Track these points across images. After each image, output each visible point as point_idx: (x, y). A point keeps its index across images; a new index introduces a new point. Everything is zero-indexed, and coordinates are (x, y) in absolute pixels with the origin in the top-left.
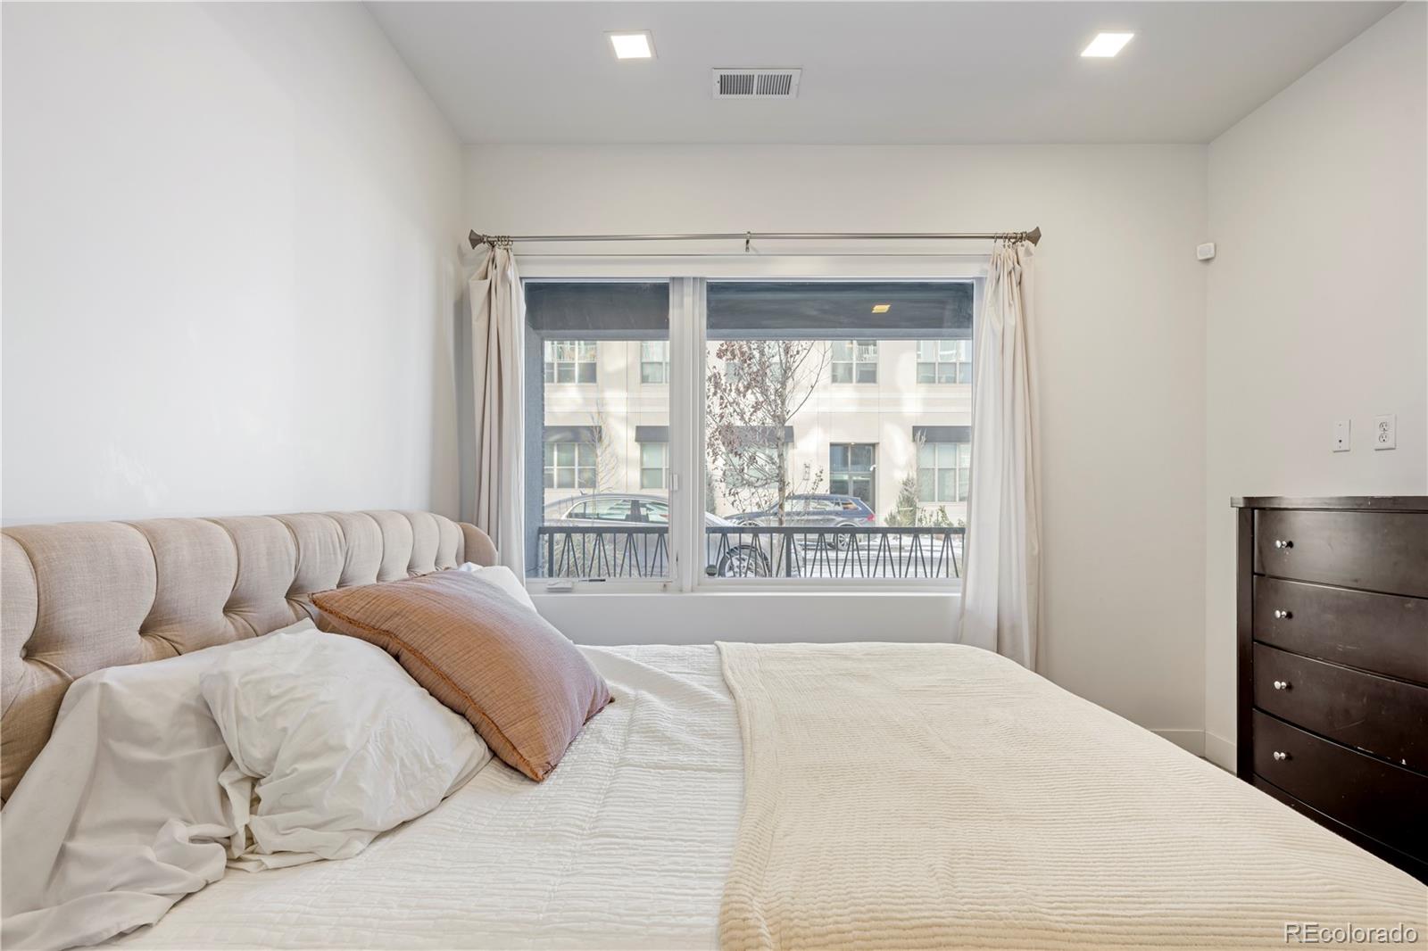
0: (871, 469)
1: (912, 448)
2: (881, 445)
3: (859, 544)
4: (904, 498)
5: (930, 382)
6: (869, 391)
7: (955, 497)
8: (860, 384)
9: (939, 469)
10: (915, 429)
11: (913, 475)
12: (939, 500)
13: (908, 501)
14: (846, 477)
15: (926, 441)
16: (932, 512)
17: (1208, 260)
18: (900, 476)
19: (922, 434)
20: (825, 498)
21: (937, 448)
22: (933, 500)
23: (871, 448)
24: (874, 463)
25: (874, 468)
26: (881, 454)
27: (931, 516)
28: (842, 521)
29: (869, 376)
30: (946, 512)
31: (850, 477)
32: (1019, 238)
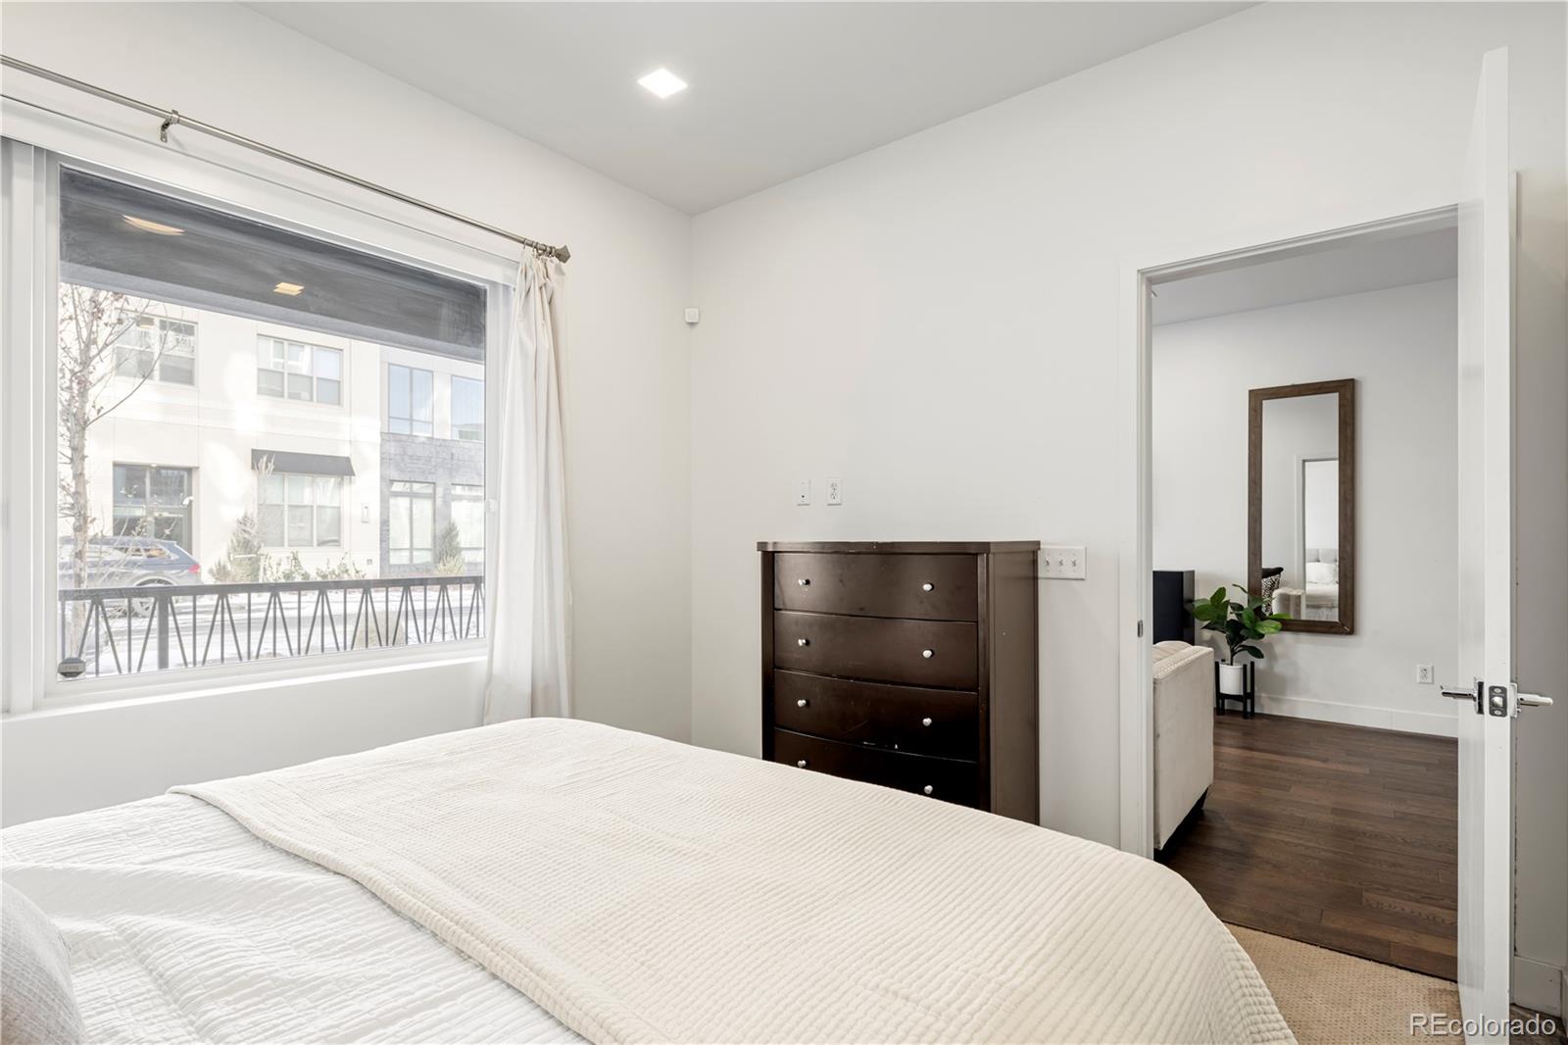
0: (186, 502)
1: (249, 478)
2: (202, 472)
3: (175, 605)
4: (239, 542)
5: (276, 396)
6: (180, 394)
7: (312, 541)
8: (164, 384)
9: (290, 506)
10: (256, 455)
11: (253, 510)
12: (290, 546)
13: (246, 546)
14: (139, 512)
15: (274, 470)
16: (281, 560)
17: (692, 324)
18: (232, 513)
19: (268, 461)
20: (106, 542)
21: (286, 479)
22: (282, 545)
23: (186, 474)
24: (190, 494)
25: (191, 502)
26: (202, 484)
27: (279, 564)
28: (145, 575)
29: (182, 374)
30: (300, 559)
31: (150, 512)
32: (546, 251)
